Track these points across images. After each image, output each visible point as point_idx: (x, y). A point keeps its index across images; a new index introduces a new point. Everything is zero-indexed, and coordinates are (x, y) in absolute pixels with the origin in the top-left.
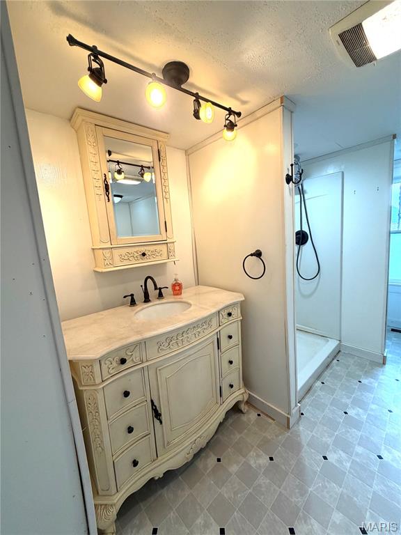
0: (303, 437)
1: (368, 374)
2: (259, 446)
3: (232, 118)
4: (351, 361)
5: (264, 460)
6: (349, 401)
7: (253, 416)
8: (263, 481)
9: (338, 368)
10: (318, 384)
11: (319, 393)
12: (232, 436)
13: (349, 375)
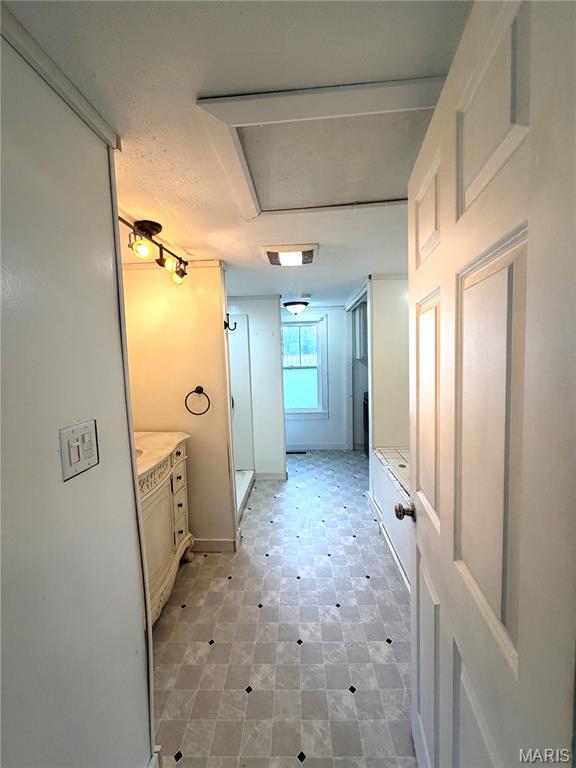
0: (248, 551)
1: (279, 490)
2: (216, 576)
3: (182, 266)
4: (265, 485)
5: (225, 582)
6: (271, 513)
7: (200, 559)
8: (228, 595)
9: (258, 494)
10: (247, 510)
11: (249, 517)
12: (187, 583)
13: (266, 496)
